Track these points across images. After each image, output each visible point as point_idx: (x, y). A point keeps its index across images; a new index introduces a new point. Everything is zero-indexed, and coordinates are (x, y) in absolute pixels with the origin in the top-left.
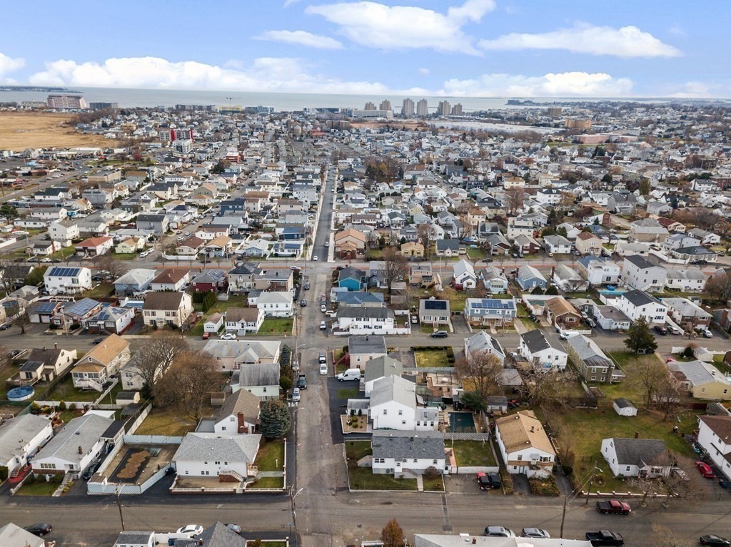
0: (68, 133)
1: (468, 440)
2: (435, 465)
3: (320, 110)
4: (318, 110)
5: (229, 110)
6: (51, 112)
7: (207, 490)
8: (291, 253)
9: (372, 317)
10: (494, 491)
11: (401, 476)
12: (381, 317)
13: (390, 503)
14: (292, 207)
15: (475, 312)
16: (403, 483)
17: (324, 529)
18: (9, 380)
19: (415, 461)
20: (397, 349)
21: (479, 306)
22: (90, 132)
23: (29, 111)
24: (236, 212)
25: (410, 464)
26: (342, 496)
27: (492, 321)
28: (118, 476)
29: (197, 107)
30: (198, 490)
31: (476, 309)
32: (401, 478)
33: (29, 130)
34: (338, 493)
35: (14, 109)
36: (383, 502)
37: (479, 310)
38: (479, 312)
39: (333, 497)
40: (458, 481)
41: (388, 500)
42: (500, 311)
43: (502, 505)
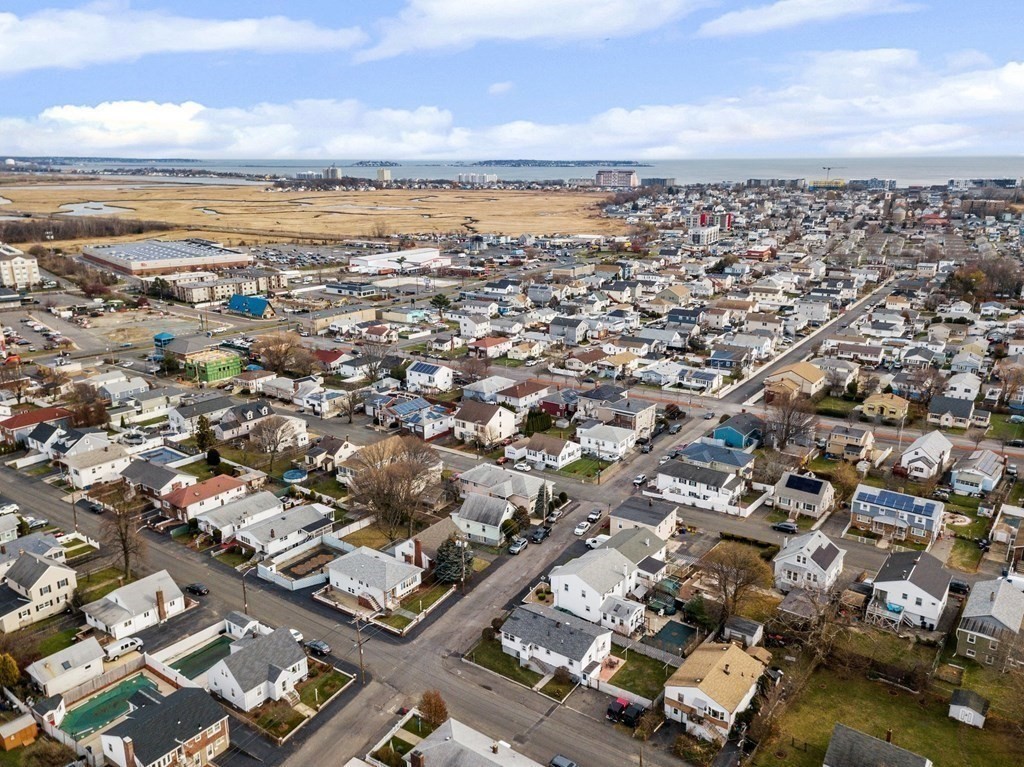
0: (590, 217)
1: (656, 660)
2: (569, 667)
3: (980, 183)
4: (975, 182)
5: (822, 185)
6: (593, 191)
7: (340, 607)
8: (700, 385)
9: (702, 481)
10: (621, 727)
11: (528, 666)
12: (714, 485)
13: (489, 688)
14: (765, 324)
15: (862, 508)
16: (523, 675)
17: (398, 684)
18: (294, 461)
19: (548, 653)
20: (701, 531)
21: (871, 499)
22: (614, 215)
23: (572, 190)
24: (683, 324)
25: (541, 654)
26: (450, 662)
27: (890, 528)
28: (292, 569)
29: (776, 183)
30: (333, 604)
31: (862, 503)
32: (526, 669)
33: (552, 213)
34: (451, 657)
35: (558, 188)
36: (484, 684)
37: (869, 505)
38: (868, 509)
39: (441, 659)
40: (589, 698)
41: (489, 685)
42: (906, 515)
43: (615, 746)
